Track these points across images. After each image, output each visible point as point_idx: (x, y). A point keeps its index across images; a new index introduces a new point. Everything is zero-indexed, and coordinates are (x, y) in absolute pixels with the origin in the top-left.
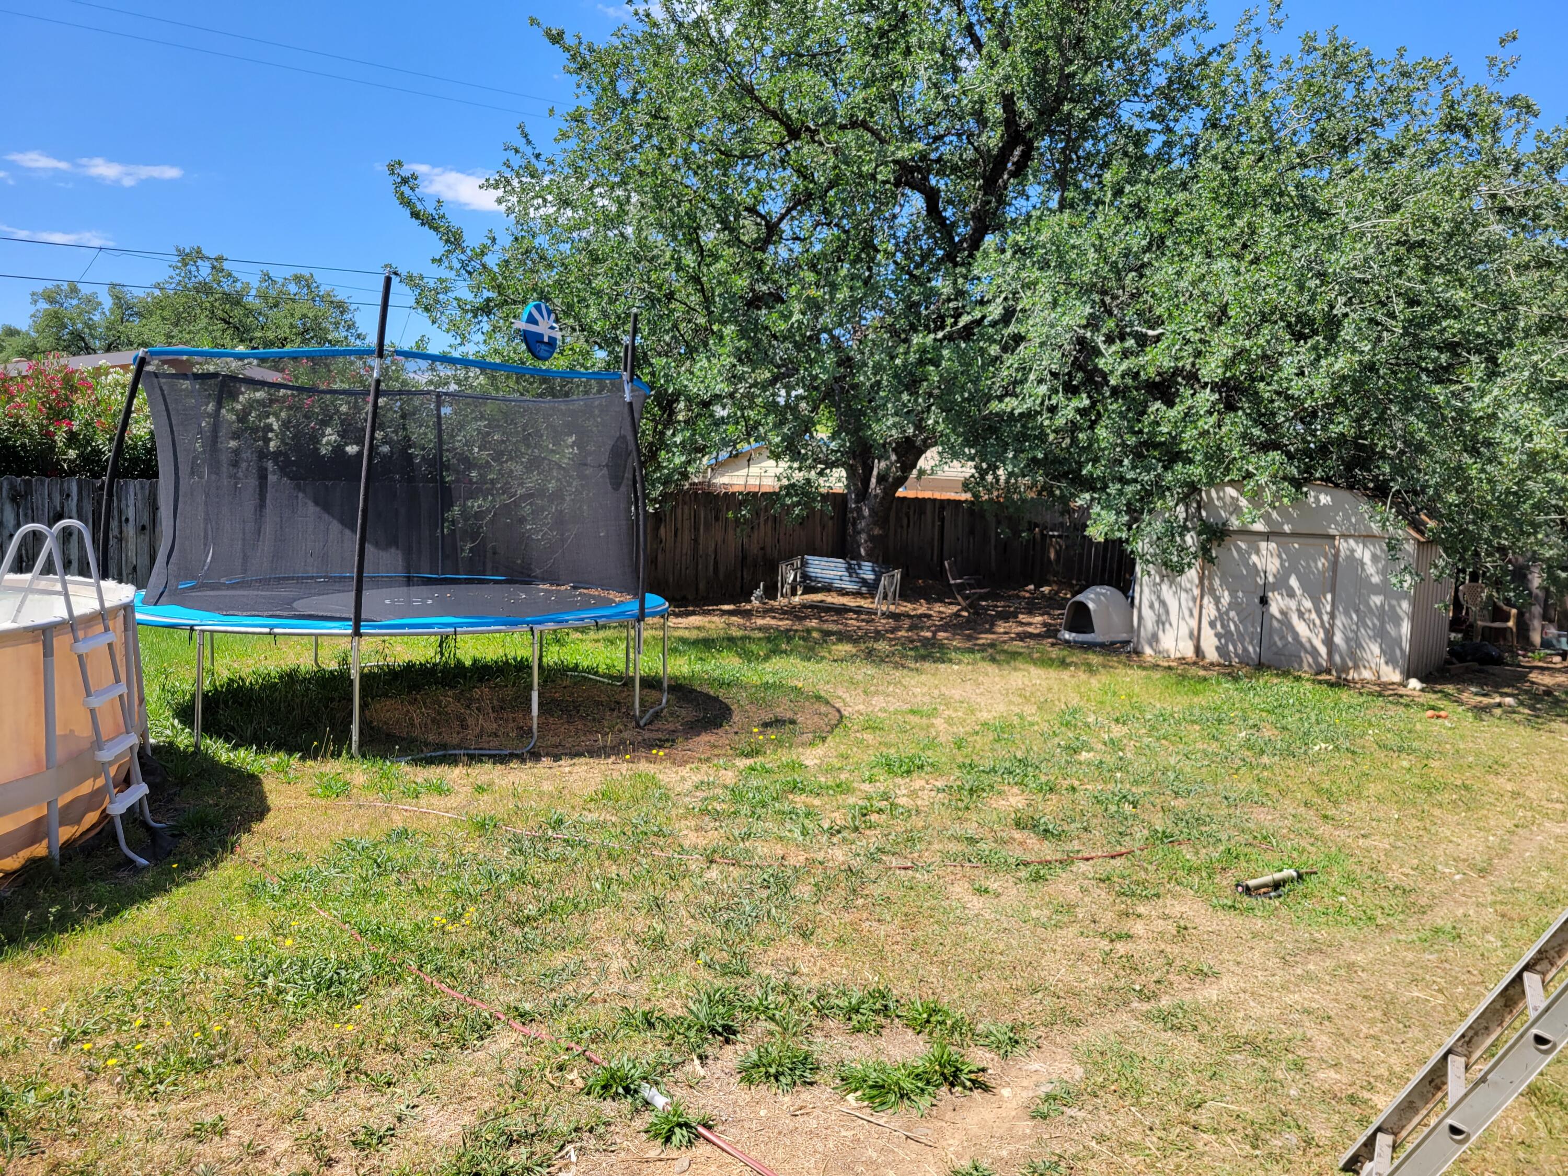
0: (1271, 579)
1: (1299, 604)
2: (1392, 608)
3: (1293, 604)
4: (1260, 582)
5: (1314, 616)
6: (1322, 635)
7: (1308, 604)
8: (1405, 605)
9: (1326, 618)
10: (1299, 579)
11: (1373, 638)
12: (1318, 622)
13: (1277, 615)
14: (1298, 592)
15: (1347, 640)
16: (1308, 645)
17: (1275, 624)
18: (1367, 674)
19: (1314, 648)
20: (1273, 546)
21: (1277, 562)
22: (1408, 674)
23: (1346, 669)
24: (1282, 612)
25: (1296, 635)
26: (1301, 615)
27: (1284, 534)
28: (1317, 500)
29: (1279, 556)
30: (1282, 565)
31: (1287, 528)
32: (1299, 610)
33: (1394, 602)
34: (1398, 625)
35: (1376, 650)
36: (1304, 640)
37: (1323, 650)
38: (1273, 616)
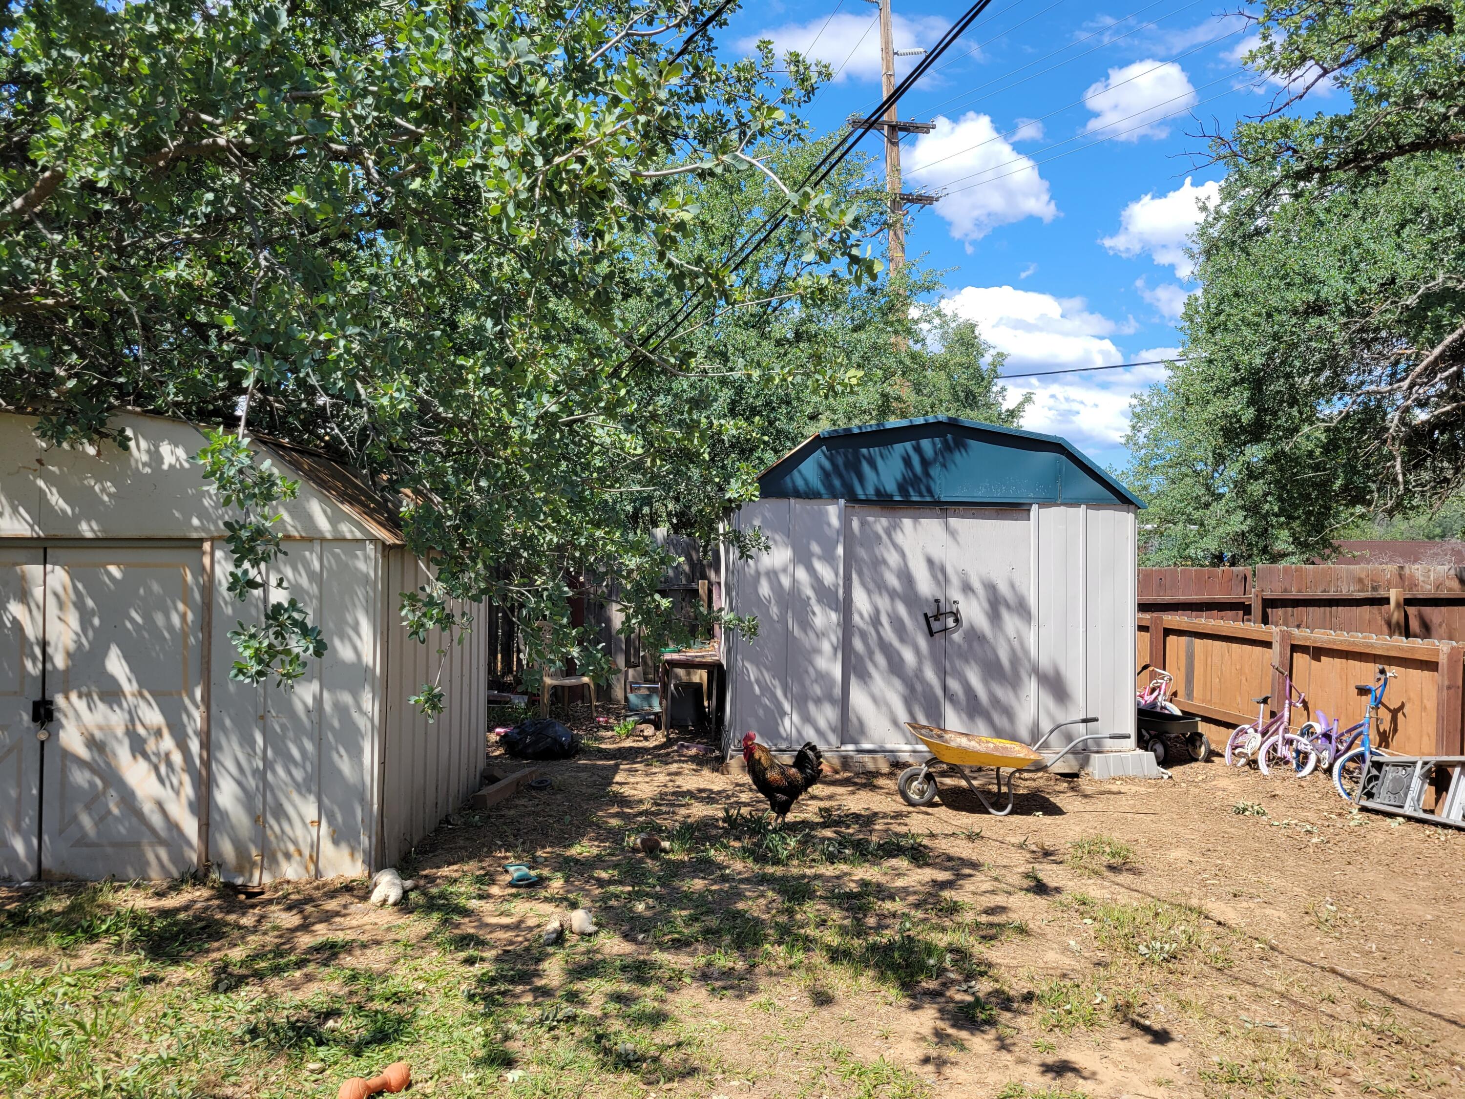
0: (60, 661)
1: (133, 717)
2: (342, 710)
3: (117, 719)
4: (32, 668)
5: (168, 743)
6: (188, 790)
7: (153, 716)
8: (369, 703)
9: (195, 746)
10: (127, 657)
11: (303, 788)
12: (177, 758)
13: (83, 752)
14: (129, 687)
15: (248, 799)
16: (156, 820)
17: (80, 778)
18: (291, 871)
19: (174, 827)
20: (58, 577)
21: (73, 619)
22: (377, 863)
23: (244, 864)
24: (92, 743)
25: (128, 797)
26: (138, 747)
27: (80, 542)
28: (156, 457)
29: (79, 605)
30: (85, 622)
31: (86, 530)
32: (131, 733)
33: (346, 698)
34: (356, 753)
35: (310, 810)
36: (148, 808)
37: (190, 827)
38: (67, 755)
